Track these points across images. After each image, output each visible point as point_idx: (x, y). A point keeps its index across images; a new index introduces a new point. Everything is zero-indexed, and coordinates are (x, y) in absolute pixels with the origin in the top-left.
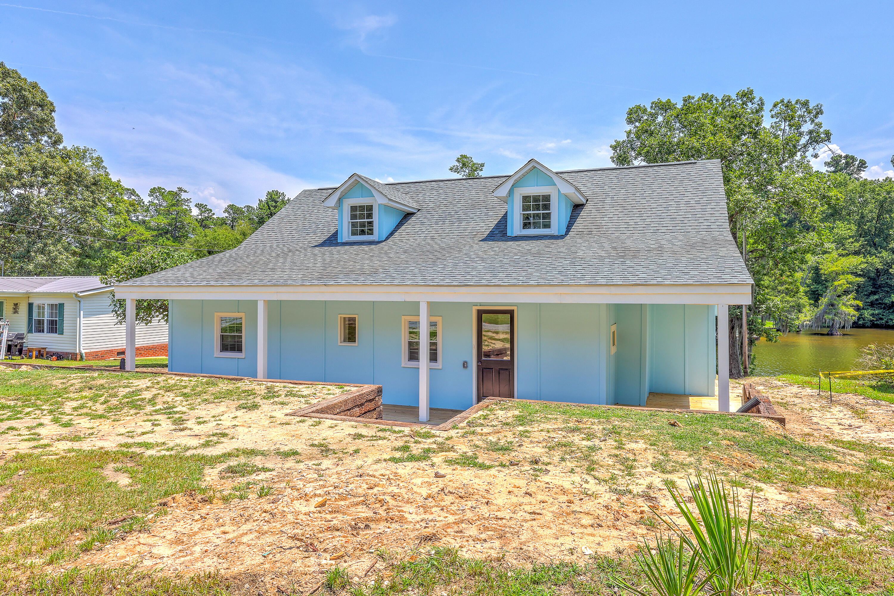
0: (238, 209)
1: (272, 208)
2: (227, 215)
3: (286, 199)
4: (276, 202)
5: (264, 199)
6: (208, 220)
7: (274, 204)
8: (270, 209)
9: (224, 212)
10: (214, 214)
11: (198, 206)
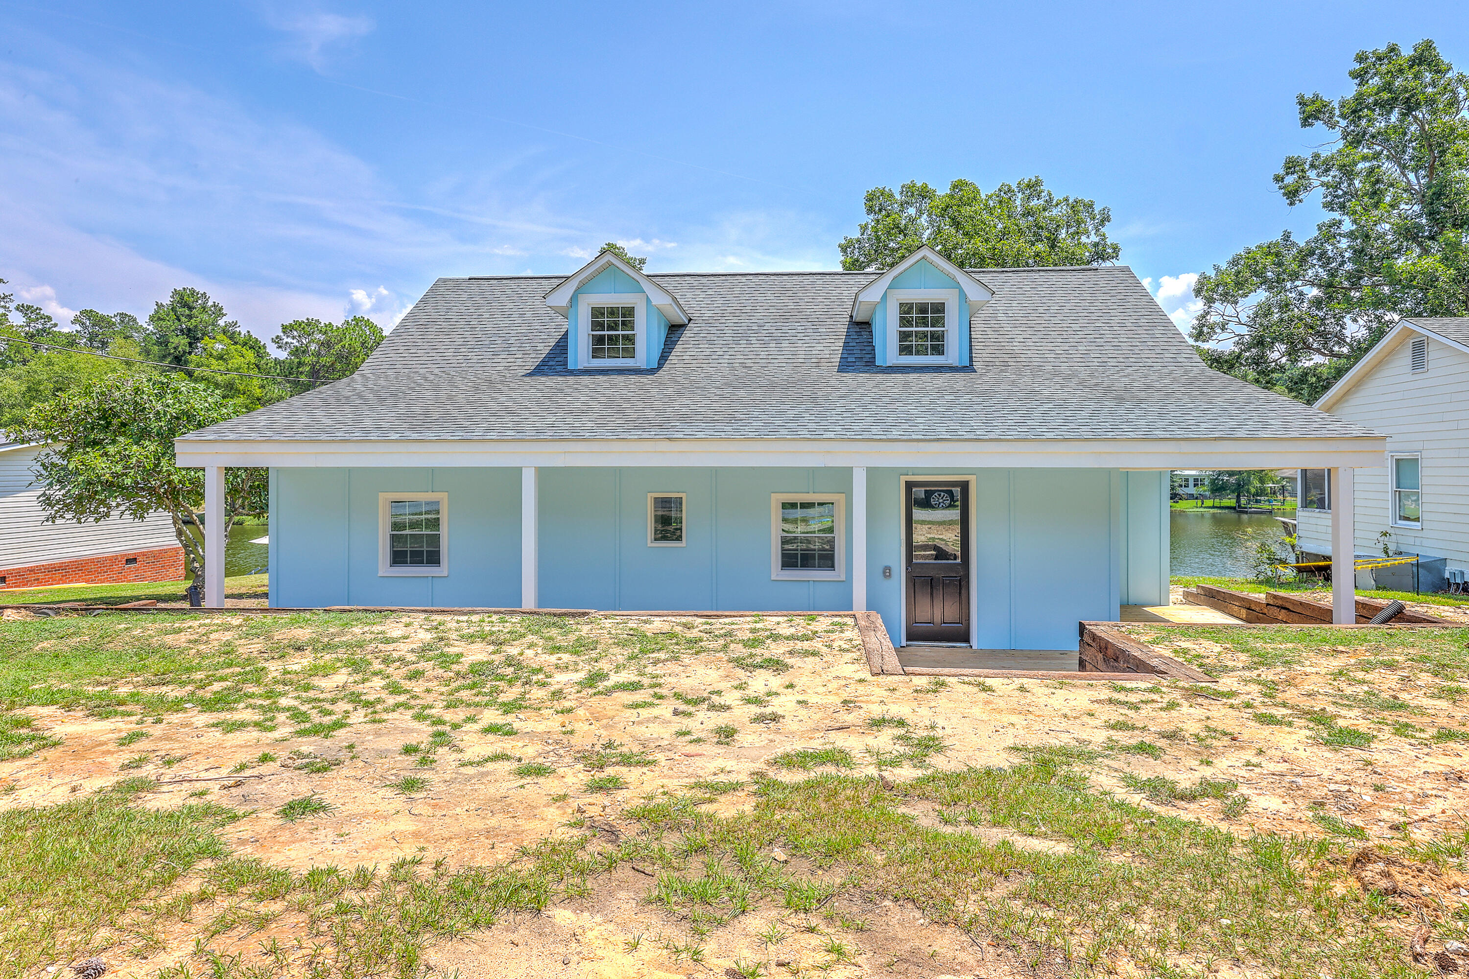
0: (103, 318)
1: (183, 319)
2: (79, 328)
3: (210, 303)
4: (190, 308)
5: (166, 301)
6: (42, 336)
7: (187, 312)
8: (179, 320)
9: (72, 323)
10: (56, 325)
11: (24, 309)
